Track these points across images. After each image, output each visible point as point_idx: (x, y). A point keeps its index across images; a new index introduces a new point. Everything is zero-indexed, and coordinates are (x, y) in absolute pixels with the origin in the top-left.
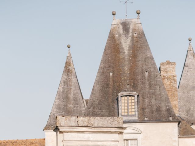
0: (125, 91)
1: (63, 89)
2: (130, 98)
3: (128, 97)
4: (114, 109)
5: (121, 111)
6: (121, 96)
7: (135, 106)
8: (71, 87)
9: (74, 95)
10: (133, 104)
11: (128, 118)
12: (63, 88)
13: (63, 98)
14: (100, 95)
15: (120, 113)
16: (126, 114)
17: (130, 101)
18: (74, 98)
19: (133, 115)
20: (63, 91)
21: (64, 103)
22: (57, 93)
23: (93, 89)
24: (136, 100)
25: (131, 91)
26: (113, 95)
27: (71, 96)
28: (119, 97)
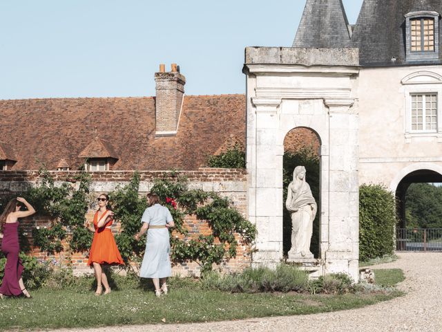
0: (418, 10)
1: (313, 8)
2: (425, 22)
3: (422, 20)
4: (399, 40)
5: (410, 44)
6: (410, 19)
7: (434, 35)
8: (327, 4)
9: (332, 18)
10: (431, 32)
11: (421, 56)
12: (313, 6)
13: (313, 23)
14: (374, 17)
15: (408, 47)
16: (419, 49)
17: (425, 28)
18: (331, 23)
19: (432, 51)
20: (313, 12)
21: (314, 32)
22: (303, 14)
23: (363, 7)
24: (437, 25)
25: (427, 10)
26: (396, 17)
27: (327, 20)
28: (408, 19)
